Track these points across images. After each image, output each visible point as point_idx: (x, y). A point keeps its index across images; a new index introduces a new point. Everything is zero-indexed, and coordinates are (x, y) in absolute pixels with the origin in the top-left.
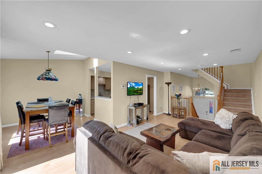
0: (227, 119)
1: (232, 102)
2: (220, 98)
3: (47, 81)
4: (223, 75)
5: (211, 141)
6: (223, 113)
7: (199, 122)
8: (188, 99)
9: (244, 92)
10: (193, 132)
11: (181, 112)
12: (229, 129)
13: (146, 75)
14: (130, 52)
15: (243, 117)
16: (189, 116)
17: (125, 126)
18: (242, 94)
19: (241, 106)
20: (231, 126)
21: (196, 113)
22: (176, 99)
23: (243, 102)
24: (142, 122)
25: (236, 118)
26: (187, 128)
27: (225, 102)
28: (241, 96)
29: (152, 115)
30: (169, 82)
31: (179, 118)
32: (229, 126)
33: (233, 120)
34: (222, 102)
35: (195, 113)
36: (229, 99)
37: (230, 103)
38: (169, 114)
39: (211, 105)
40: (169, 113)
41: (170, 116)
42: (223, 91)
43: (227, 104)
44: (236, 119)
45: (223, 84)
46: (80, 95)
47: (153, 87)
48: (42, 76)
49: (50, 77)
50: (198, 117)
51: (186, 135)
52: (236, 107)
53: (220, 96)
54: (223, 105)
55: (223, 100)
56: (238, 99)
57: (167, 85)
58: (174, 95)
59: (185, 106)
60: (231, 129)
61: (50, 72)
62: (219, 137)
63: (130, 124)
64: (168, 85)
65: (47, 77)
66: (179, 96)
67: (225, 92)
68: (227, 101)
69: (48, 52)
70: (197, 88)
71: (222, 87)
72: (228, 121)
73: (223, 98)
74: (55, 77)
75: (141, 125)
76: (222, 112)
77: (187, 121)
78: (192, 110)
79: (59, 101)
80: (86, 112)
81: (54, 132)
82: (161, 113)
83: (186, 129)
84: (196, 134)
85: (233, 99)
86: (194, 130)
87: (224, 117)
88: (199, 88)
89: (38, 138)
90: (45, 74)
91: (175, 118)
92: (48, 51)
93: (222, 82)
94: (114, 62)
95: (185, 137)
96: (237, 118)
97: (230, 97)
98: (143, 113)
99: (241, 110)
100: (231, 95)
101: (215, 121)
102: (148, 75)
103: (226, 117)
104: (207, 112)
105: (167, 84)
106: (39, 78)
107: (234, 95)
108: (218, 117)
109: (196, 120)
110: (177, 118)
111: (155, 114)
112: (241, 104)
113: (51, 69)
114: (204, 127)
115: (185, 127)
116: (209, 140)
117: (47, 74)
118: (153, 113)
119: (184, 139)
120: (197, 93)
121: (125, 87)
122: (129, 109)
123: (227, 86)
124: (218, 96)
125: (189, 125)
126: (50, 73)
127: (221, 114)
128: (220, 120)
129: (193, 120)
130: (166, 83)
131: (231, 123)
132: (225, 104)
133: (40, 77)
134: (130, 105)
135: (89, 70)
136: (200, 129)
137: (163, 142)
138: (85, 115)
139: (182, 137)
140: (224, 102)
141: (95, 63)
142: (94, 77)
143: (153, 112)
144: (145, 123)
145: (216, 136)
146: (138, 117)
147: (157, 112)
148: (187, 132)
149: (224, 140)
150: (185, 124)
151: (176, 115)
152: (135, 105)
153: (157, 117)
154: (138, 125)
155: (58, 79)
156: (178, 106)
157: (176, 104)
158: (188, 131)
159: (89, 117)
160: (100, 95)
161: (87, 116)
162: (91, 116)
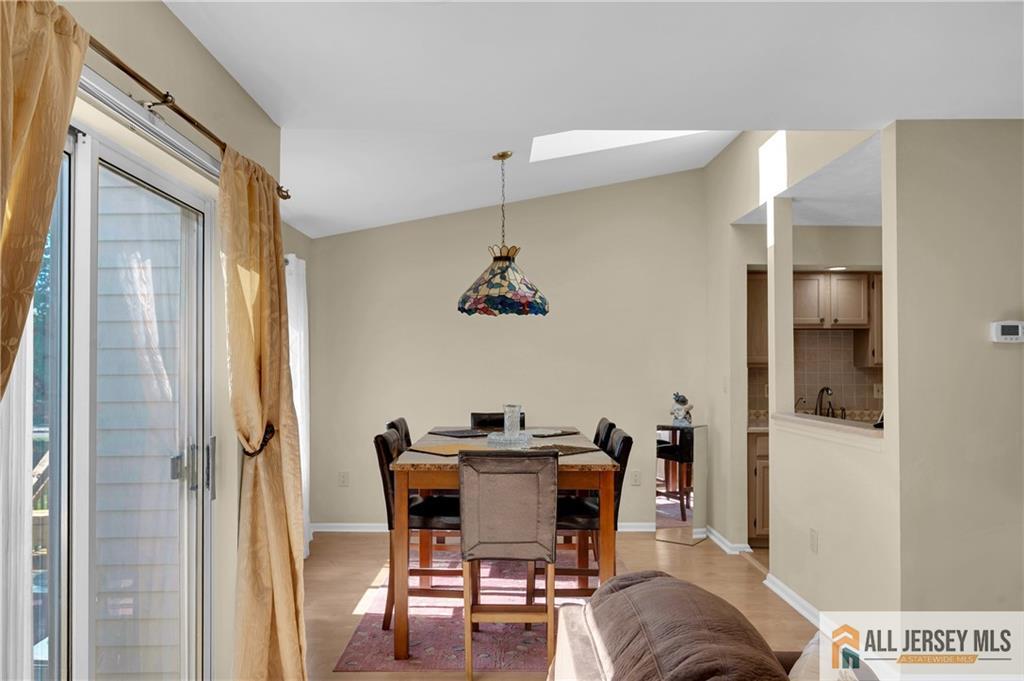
3: (504, 314)
46: (681, 400)
48: (475, 289)
49: (509, 295)
61: (507, 267)
65: (495, 292)
69: (503, 156)
74: (532, 289)
79: (559, 432)
80: (717, 518)
81: (522, 601)
89: (453, 617)
90: (487, 277)
92: (500, 151)
106: (464, 300)
113: (516, 250)
117: (497, 279)
126: (510, 273)
133: (469, 297)
135: (733, 225)
155: (544, 302)
159: (740, 557)
160: (826, 405)
161: (724, 547)
162: (751, 550)
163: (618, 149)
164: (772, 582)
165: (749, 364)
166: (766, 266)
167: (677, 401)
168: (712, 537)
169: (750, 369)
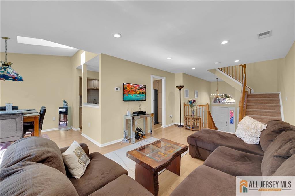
0: (253, 131)
1: (256, 110)
2: (243, 104)
4: (245, 77)
5: (231, 165)
6: (247, 122)
7: (216, 136)
8: (204, 107)
9: (270, 97)
10: (207, 150)
11: (195, 123)
12: (256, 144)
13: (151, 75)
14: (117, 36)
15: (277, 127)
16: (205, 127)
17: (119, 143)
18: (269, 99)
19: (267, 113)
20: (258, 140)
21: (214, 123)
22: (189, 106)
23: (270, 109)
24: (143, 136)
25: (265, 129)
26: (200, 144)
27: (249, 109)
28: (267, 102)
29: (160, 128)
30: (181, 85)
31: (193, 130)
32: (256, 140)
33: (262, 131)
34: (245, 110)
35: (212, 124)
36: (254, 106)
37: (254, 111)
38: (181, 126)
39: (232, 114)
40: (181, 124)
41: (182, 128)
42: (246, 96)
43: (251, 111)
44: (267, 130)
45: (246, 87)
46: (65, 102)
47: (161, 92)
49: (7, 75)
50: (216, 128)
51: (198, 154)
52: (261, 115)
53: (242, 101)
54: (246, 112)
55: (246, 107)
56: (264, 106)
57: (178, 89)
58: (186, 102)
59: (201, 116)
60: (259, 144)
62: (243, 157)
63: (127, 140)
64: (180, 90)
66: (192, 103)
67: (248, 98)
68: (251, 109)
70: (215, 94)
71: (245, 92)
72: (254, 132)
73: (246, 104)
74: (16, 74)
75: (142, 140)
76: (246, 120)
77: (201, 134)
78: (209, 120)
80: (74, 124)
82: (172, 124)
83: (198, 146)
84: (211, 152)
85: (258, 106)
86: (209, 147)
87: (249, 127)
88: (218, 94)
91: (188, 131)
92: (5, 37)
93: (245, 85)
94: (102, 54)
95: (196, 156)
96: (267, 128)
97: (255, 103)
98: (146, 124)
99: (268, 119)
100: (255, 101)
101: (236, 134)
102: (154, 76)
103: (252, 128)
104: (227, 123)
105: (179, 87)
107: (259, 101)
108: (241, 128)
109: (213, 132)
110: (190, 130)
111: (164, 125)
112: (268, 112)
113: (11, 63)
114: (223, 142)
115: (196, 143)
116: (228, 163)
118: (161, 125)
119: (195, 159)
120: (216, 101)
121: (120, 89)
122: (126, 119)
123: (251, 89)
124: (240, 101)
125: (202, 141)
126: (8, 69)
127: (245, 123)
128: (244, 132)
129: (208, 132)
130: (177, 87)
131: (259, 136)
132: (249, 111)
134: (128, 114)
136: (217, 145)
137: (156, 170)
138: (73, 128)
139: (192, 157)
140: (247, 110)
141: (83, 59)
142: (82, 78)
143: (161, 123)
144: (147, 138)
145: (238, 155)
146: (139, 130)
147: (166, 124)
148: (199, 149)
149: (251, 163)
150: (197, 138)
151: (189, 126)
152: (134, 114)
153: (166, 129)
154: (137, 141)
156: (191, 116)
157: (189, 113)
158: (200, 147)
159: (78, 131)
160: (95, 102)
161: (74, 129)
162: (80, 129)
163: (50, 47)
164: (83, 134)
165: (80, 95)
166: (82, 77)
167: (64, 102)
168: (72, 128)
169: (80, 96)
